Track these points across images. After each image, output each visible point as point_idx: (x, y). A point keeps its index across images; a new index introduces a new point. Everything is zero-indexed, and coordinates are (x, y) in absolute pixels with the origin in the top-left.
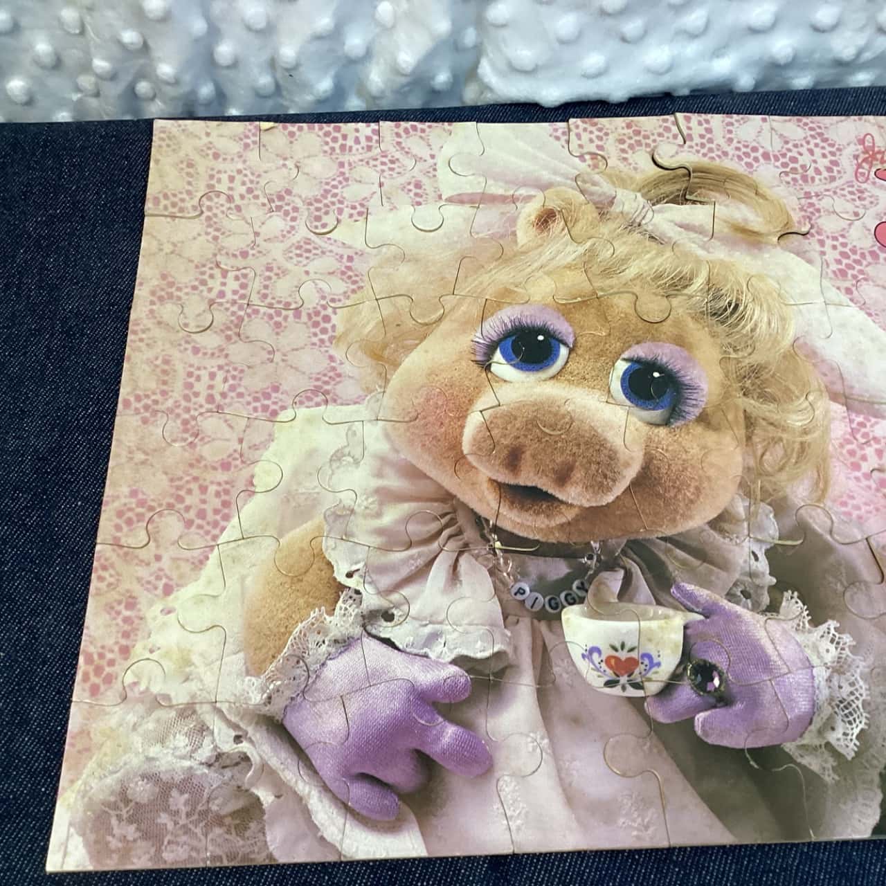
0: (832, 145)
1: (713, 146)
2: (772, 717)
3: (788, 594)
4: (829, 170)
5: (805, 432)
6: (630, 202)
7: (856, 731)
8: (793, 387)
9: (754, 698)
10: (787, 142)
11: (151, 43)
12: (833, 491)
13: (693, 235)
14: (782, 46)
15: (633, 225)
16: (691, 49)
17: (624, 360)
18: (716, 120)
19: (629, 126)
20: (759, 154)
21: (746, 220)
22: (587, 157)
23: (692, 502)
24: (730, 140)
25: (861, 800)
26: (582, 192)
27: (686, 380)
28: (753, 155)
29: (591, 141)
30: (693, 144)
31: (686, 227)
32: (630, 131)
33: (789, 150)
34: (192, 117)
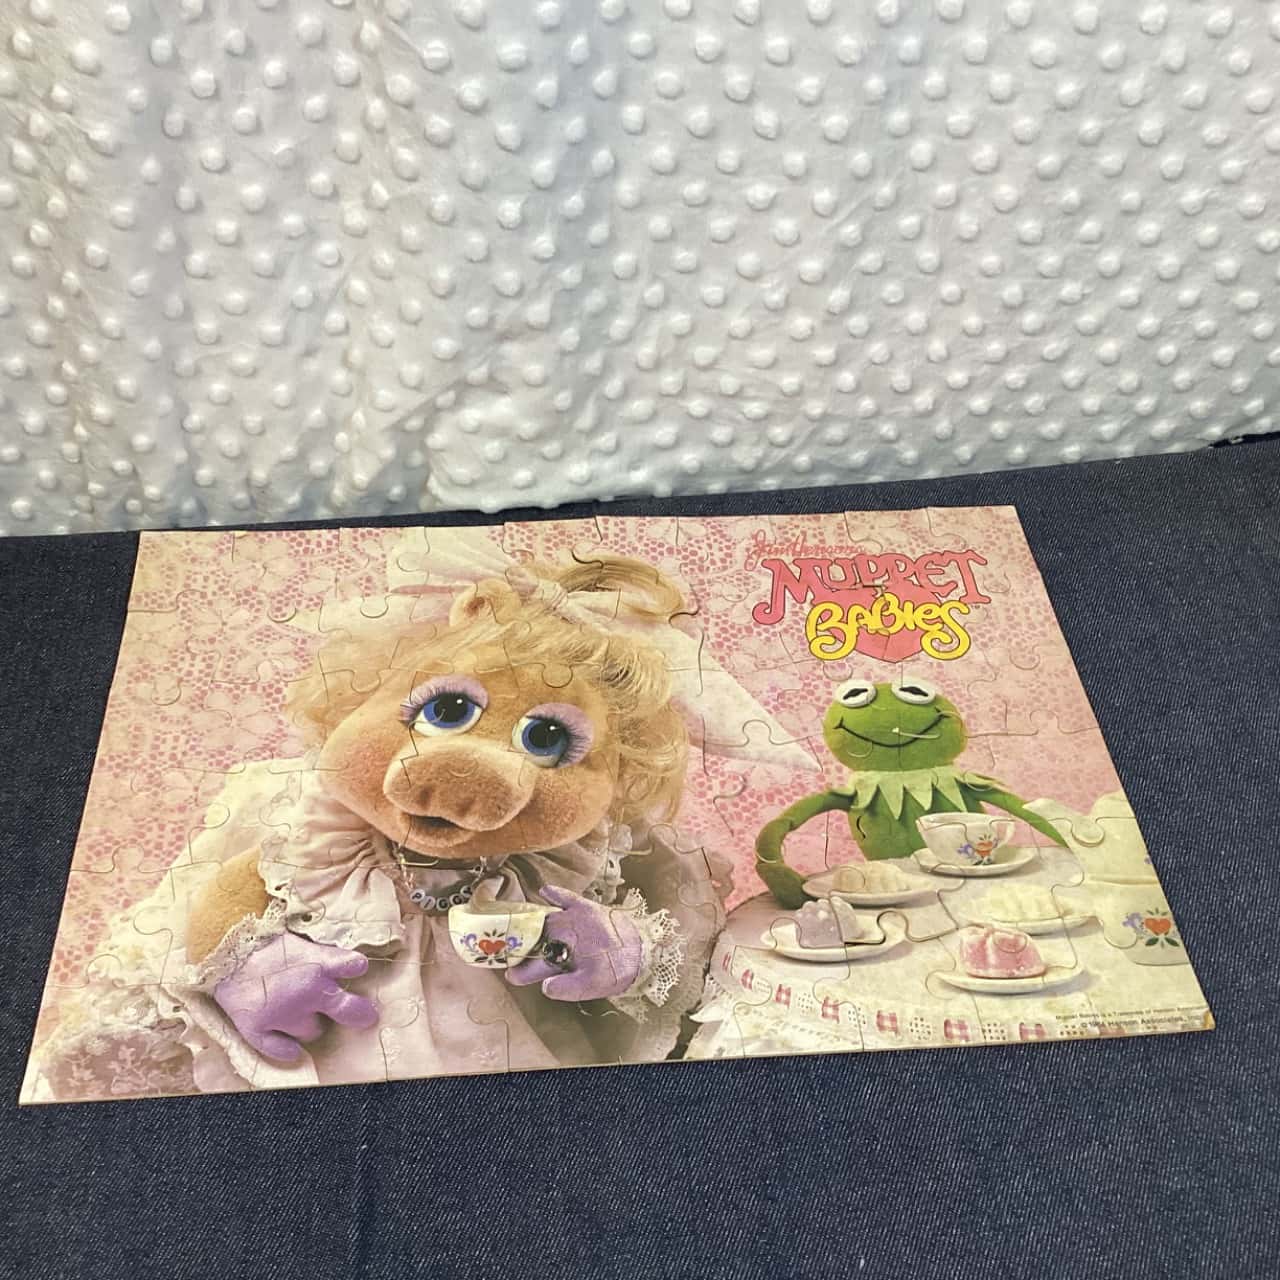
0: (729, 541)
1: (625, 543)
2: (603, 978)
3: (632, 891)
4: (723, 561)
5: (666, 769)
6: (549, 590)
7: (668, 987)
8: (663, 736)
9: (591, 966)
10: (690, 539)
11: (140, 470)
12: (682, 813)
13: (599, 616)
14: (689, 458)
15: (550, 609)
16: (608, 464)
17: (529, 717)
18: (631, 522)
19: (555, 528)
20: (664, 549)
21: (645, 604)
22: (518, 554)
23: (567, 825)
24: (641, 538)
25: (663, 1034)
26: (510, 582)
27: (576, 732)
28: (659, 550)
29: (522, 540)
30: (608, 541)
31: (595, 610)
32: (556, 532)
33: (691, 545)
34: (177, 528)
